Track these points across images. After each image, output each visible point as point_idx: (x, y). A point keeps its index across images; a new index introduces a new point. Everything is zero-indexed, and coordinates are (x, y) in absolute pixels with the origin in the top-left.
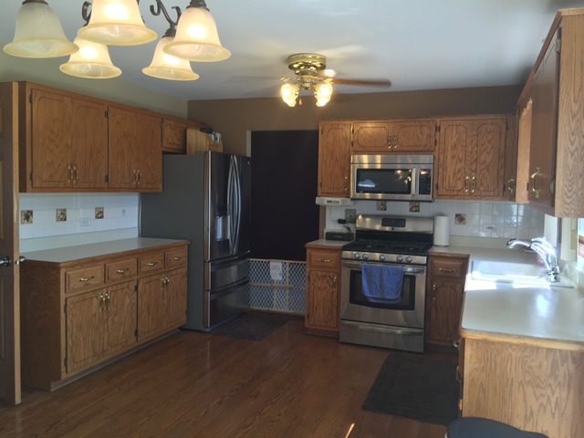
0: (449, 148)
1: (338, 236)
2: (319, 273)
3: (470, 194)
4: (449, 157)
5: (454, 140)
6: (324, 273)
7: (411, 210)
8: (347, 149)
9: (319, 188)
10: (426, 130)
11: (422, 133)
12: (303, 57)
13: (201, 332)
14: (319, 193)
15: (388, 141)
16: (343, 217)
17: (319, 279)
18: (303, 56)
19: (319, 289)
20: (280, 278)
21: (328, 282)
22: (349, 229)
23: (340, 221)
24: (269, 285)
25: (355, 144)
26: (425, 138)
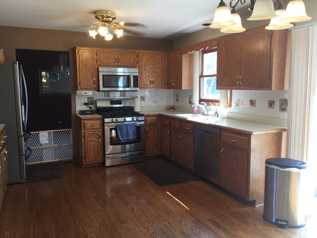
0: (143, 66)
1: (88, 112)
2: (90, 133)
3: (152, 87)
4: (143, 70)
5: (145, 62)
6: (93, 132)
7: (121, 96)
8: (94, 64)
9: (79, 86)
10: (133, 56)
11: (131, 58)
12: (107, 13)
13: (20, 183)
14: (79, 89)
15: (116, 60)
16: (86, 102)
17: (90, 136)
18: (107, 11)
19: (91, 141)
20: (47, 142)
21: (95, 136)
22: (91, 108)
23: (85, 104)
24: (41, 147)
25: (98, 61)
26: (132, 59)
